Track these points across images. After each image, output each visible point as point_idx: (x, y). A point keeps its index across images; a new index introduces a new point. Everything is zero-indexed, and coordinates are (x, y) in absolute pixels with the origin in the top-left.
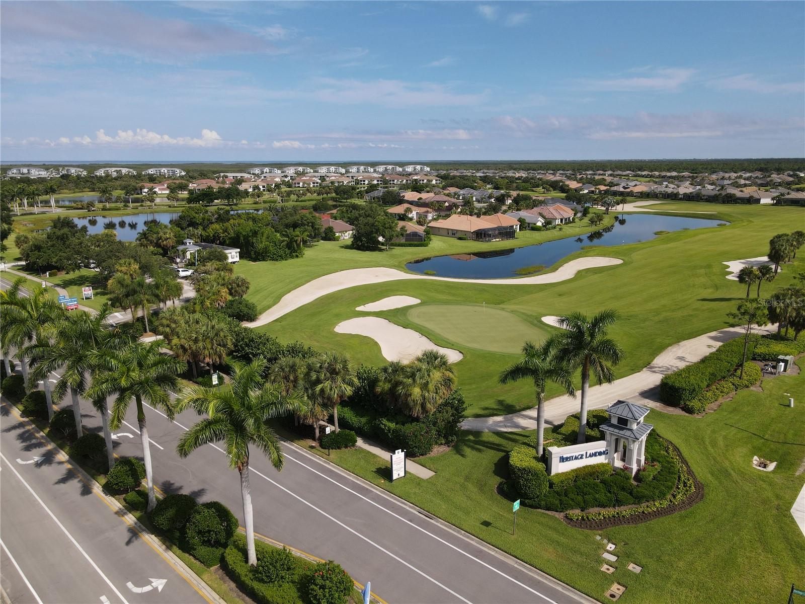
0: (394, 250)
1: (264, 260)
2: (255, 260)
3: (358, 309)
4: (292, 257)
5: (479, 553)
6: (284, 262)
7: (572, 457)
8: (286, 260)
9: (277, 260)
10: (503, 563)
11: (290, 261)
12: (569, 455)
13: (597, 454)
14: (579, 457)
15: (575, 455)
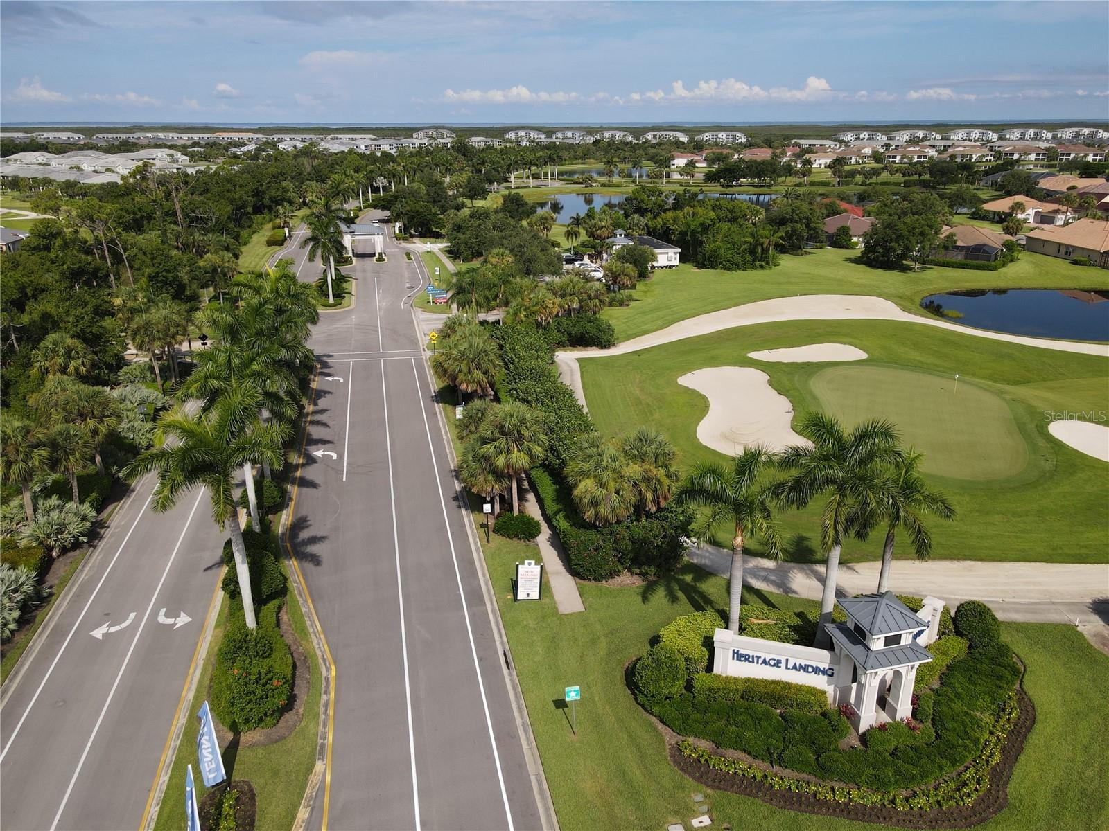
0: (928, 272)
1: (713, 268)
2: (701, 266)
3: (755, 355)
4: (754, 268)
5: (507, 737)
6: (740, 273)
7: (758, 658)
8: (743, 271)
9: (730, 269)
10: (522, 765)
11: (751, 274)
12: (751, 653)
13: (810, 669)
14: (772, 662)
15: (763, 656)
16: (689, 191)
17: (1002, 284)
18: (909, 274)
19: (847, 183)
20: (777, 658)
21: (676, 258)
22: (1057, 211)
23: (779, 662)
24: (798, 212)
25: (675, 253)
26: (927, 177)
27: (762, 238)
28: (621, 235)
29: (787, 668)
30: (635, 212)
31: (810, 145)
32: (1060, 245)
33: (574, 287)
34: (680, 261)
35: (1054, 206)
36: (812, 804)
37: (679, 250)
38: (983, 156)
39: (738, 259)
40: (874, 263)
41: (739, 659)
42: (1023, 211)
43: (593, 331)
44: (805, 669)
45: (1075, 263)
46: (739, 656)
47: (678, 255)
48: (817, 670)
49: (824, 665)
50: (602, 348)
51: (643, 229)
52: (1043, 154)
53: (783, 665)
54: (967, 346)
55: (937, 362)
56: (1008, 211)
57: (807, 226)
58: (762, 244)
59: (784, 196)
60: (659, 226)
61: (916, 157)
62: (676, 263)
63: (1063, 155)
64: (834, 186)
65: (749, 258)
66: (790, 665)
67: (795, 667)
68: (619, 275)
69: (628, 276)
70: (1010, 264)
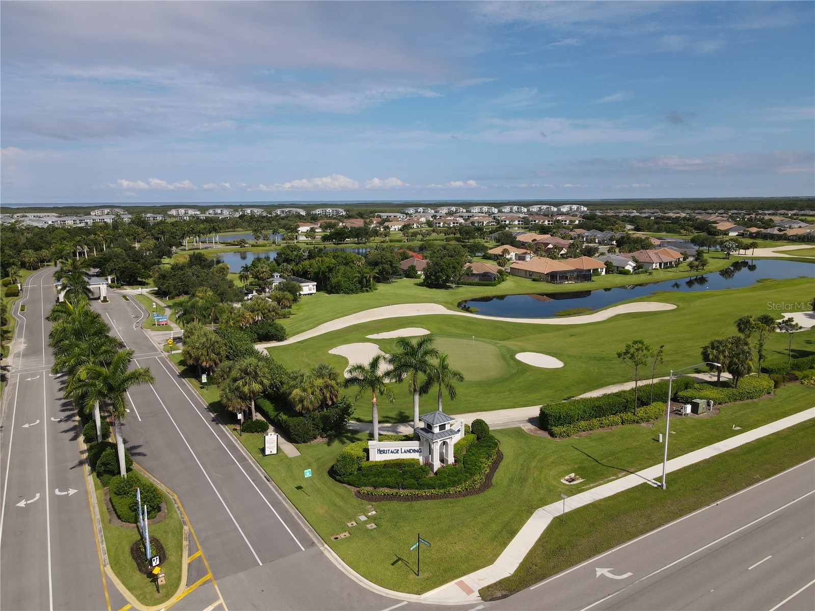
0: (460, 289)
1: (338, 293)
2: (330, 292)
3: (368, 337)
4: (362, 292)
5: (277, 504)
6: (354, 295)
7: (389, 450)
8: (356, 294)
9: (348, 293)
10: (287, 511)
11: (361, 295)
12: (385, 449)
13: (411, 451)
14: (395, 451)
15: (391, 449)
16: (317, 248)
17: (499, 293)
18: (450, 290)
19: (413, 240)
20: (397, 449)
21: (314, 289)
22: (526, 253)
23: (398, 450)
24: (384, 258)
25: (313, 285)
26: (458, 235)
27: (365, 273)
28: (277, 276)
29: (402, 453)
30: (284, 262)
31: (387, 216)
32: (526, 271)
33: (259, 306)
34: (317, 291)
35: (524, 251)
36: (417, 498)
37: (316, 283)
38: (489, 222)
39: (352, 287)
40: (431, 285)
41: (380, 453)
42: (509, 254)
43: (273, 331)
44: (409, 451)
45: (534, 280)
46: (380, 452)
47: (315, 287)
48: (414, 451)
49: (417, 448)
50: (279, 341)
51: (290, 272)
52: (522, 221)
53: (400, 452)
54: (480, 324)
55: (465, 332)
56: (501, 254)
57: (391, 265)
58: (366, 277)
59: (375, 249)
60: (301, 270)
61: (452, 223)
62: (314, 291)
63: (532, 221)
64: (405, 242)
65: (359, 286)
66: (403, 451)
67: (405, 452)
68: (282, 299)
69: (288, 299)
70: (502, 282)
